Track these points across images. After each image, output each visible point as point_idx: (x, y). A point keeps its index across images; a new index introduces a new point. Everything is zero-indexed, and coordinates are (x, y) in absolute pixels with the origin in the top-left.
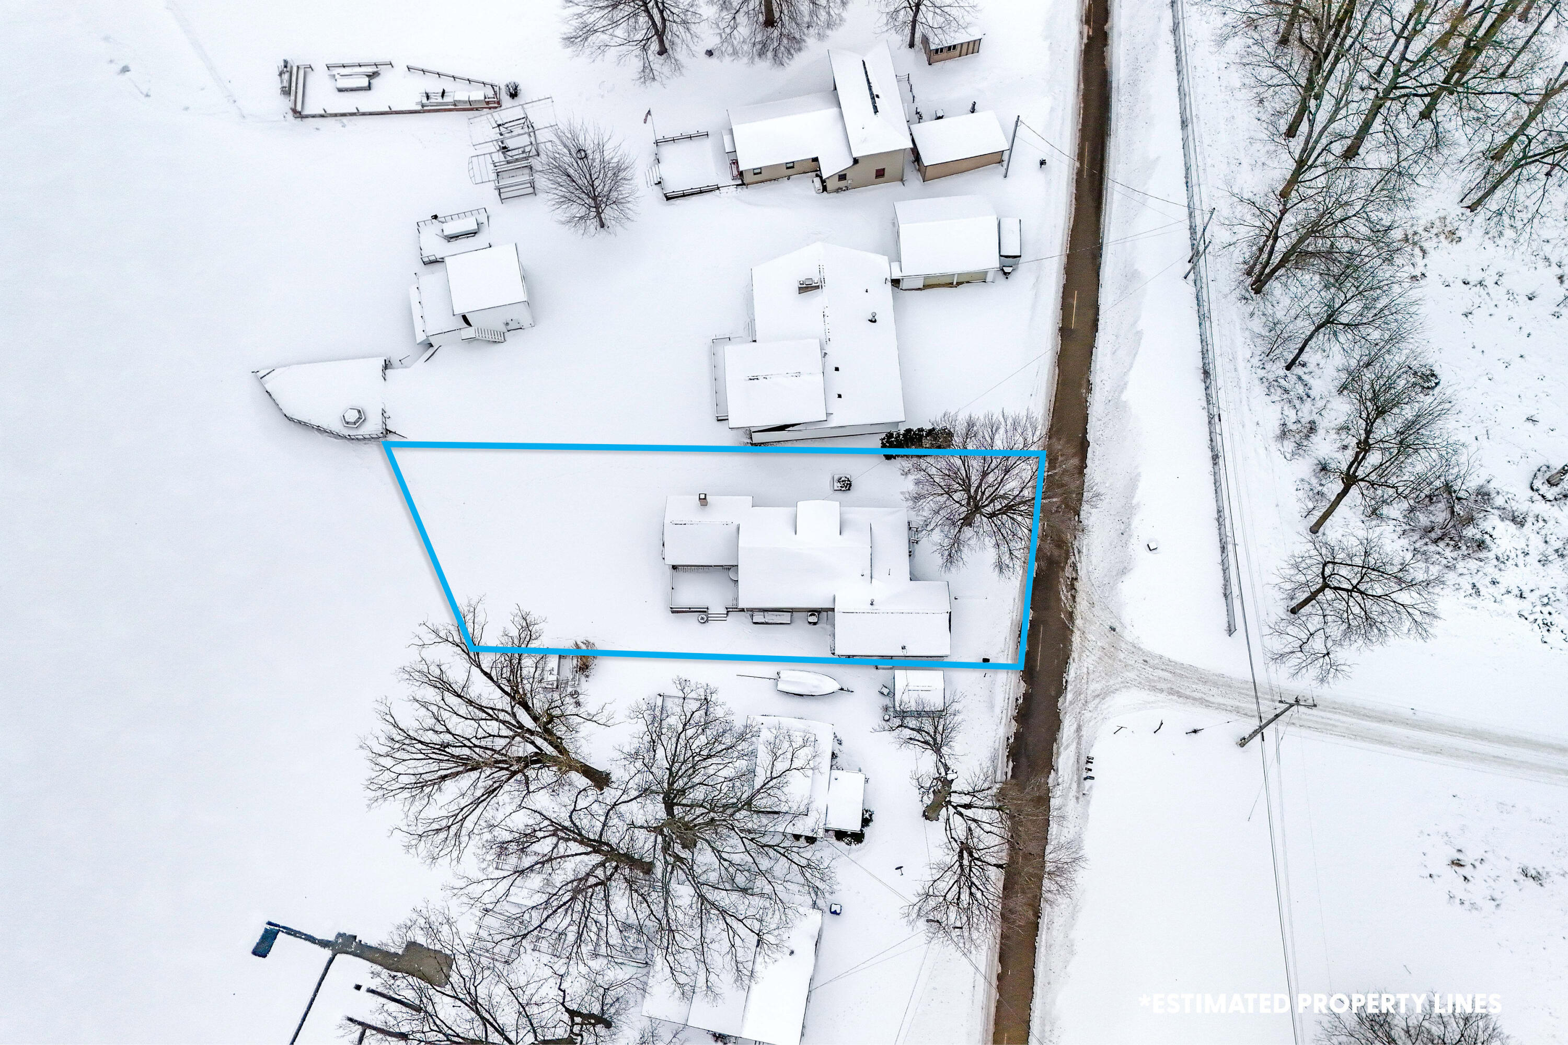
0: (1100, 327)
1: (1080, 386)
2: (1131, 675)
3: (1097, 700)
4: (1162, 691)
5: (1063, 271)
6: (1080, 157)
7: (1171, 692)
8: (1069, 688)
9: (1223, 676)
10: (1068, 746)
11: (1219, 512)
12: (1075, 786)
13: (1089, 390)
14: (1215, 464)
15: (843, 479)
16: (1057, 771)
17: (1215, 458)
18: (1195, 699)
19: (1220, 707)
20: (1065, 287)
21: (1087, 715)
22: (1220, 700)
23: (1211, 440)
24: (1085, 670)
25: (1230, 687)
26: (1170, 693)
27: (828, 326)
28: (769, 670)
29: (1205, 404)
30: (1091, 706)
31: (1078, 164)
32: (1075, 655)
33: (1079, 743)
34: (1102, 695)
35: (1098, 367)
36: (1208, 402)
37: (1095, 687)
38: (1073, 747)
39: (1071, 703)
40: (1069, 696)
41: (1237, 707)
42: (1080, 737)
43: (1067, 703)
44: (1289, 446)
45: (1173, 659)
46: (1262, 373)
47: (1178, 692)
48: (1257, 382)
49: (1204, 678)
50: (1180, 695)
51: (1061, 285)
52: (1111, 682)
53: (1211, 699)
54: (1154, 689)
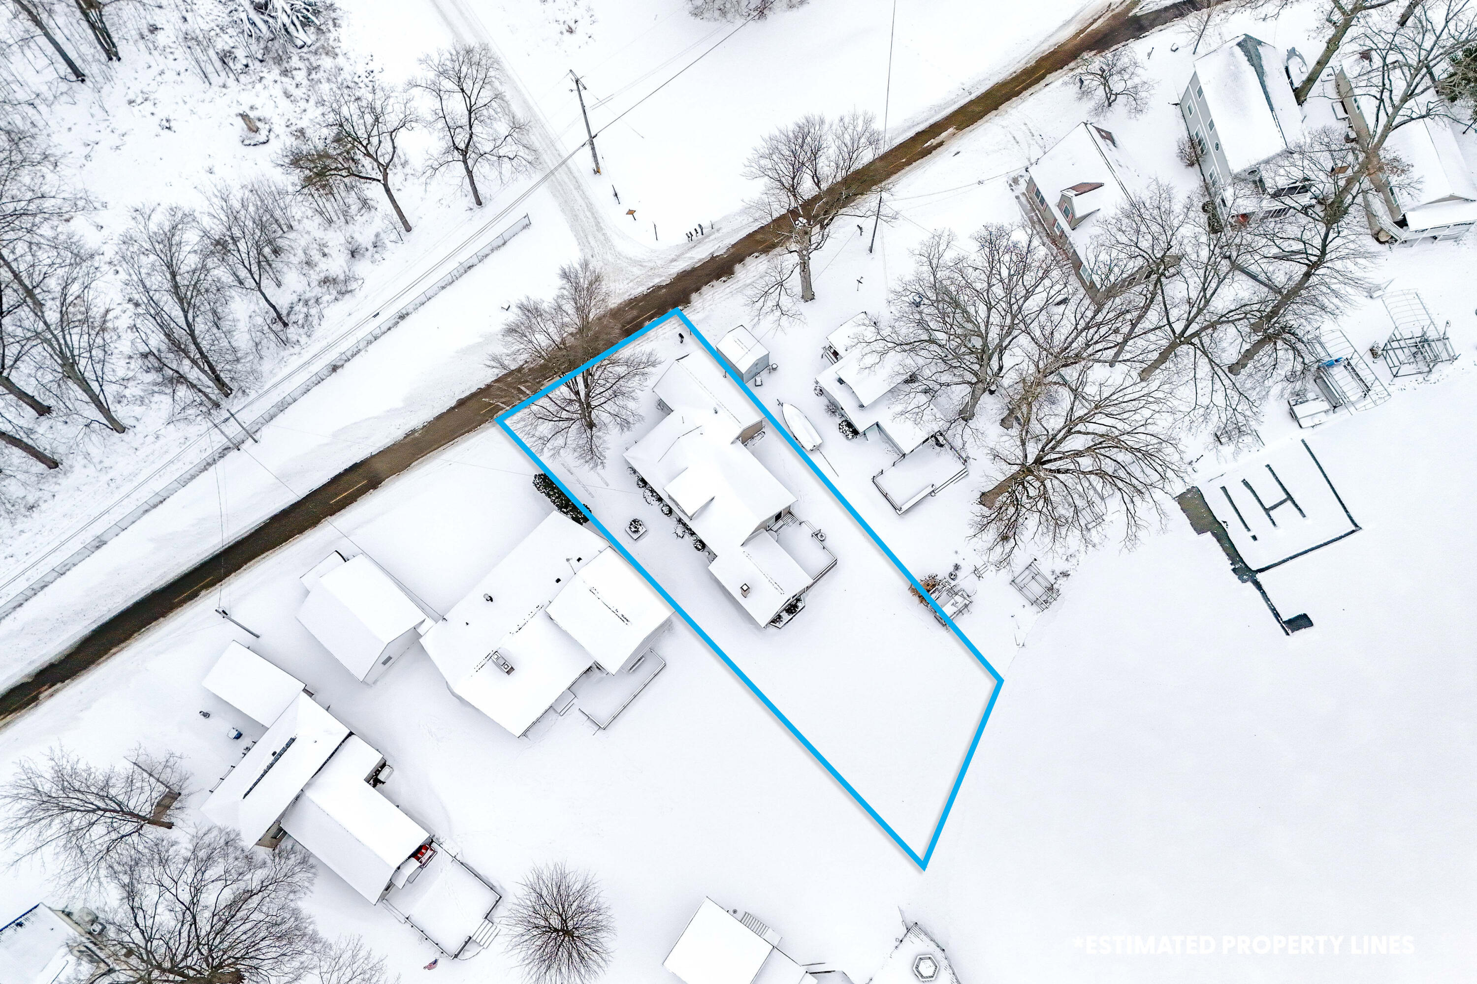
0: (350, 464)
1: (416, 438)
2: (610, 258)
3: (645, 264)
4: (604, 234)
5: (319, 526)
6: (194, 595)
7: (600, 229)
8: (652, 284)
9: (563, 210)
10: (691, 258)
11: (443, 288)
12: (712, 237)
13: (413, 431)
14: (407, 314)
15: (633, 529)
16: (712, 254)
17: (402, 317)
18: (593, 214)
19: (585, 197)
20: (332, 514)
21: (659, 263)
22: (580, 200)
23: (389, 329)
24: (631, 284)
25: (566, 201)
26: (602, 229)
27: (527, 618)
28: (816, 458)
29: (362, 353)
30: (652, 264)
31: (203, 593)
32: (626, 297)
33: (683, 254)
34: (640, 264)
35: (388, 440)
36: (359, 351)
37: (636, 271)
38: (688, 255)
39: (660, 276)
40: (656, 281)
41: (576, 189)
42: (678, 256)
43: (663, 278)
44: (353, 285)
45: (577, 243)
46: (303, 340)
47: (596, 225)
48: (313, 338)
49: (574, 218)
50: (598, 224)
51: (333, 517)
52: (625, 264)
53: (584, 205)
54: (607, 239)
